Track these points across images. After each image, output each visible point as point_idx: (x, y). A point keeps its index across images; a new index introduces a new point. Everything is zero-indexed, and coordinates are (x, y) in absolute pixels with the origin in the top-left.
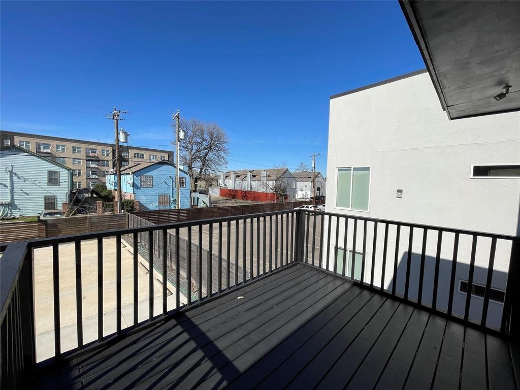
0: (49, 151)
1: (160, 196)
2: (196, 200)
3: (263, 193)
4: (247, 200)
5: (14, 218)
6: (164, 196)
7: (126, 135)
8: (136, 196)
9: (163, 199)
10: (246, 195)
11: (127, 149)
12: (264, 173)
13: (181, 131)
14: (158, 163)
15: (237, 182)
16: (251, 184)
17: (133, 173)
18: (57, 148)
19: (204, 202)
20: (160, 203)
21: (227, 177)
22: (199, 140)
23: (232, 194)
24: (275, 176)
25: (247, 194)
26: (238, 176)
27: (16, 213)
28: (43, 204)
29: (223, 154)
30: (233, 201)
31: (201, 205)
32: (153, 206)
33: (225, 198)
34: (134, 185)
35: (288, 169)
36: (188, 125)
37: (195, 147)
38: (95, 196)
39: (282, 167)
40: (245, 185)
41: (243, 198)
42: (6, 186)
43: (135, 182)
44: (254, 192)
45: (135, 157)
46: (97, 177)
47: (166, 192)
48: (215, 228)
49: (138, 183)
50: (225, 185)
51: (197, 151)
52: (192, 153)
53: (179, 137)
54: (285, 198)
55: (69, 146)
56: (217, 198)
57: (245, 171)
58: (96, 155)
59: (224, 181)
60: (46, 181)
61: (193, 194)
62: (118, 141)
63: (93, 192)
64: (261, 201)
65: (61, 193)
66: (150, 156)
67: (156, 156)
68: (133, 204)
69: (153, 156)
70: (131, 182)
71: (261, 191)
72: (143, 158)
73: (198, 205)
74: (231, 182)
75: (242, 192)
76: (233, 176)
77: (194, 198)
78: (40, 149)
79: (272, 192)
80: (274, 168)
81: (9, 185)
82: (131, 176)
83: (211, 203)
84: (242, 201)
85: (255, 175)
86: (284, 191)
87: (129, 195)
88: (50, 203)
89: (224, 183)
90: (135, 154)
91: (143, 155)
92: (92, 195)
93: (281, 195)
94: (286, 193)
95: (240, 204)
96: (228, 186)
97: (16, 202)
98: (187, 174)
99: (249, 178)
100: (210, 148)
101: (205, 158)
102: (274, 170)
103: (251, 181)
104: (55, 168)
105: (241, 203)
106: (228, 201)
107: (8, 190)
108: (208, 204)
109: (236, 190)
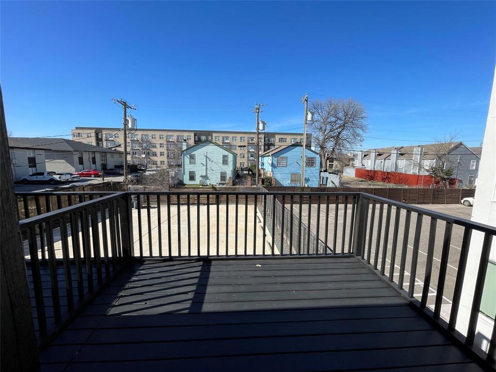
0: (228, 142)
1: (292, 174)
2: (325, 179)
3: (414, 176)
4: (389, 182)
5: (207, 185)
6: (295, 174)
7: (264, 124)
8: (273, 174)
9: (295, 177)
10: (387, 176)
11: (273, 135)
12: (417, 151)
13: (309, 113)
14: (291, 146)
15: (378, 162)
16: (396, 164)
17: (272, 155)
18: (233, 139)
19: (332, 182)
20: (291, 181)
21: (365, 156)
22: (333, 119)
23: (371, 175)
24: (433, 153)
25: (389, 176)
26: (380, 155)
27: (208, 182)
28: (220, 177)
29: (359, 131)
30: (370, 182)
31: (330, 185)
32: (286, 183)
33: (361, 179)
34: (273, 165)
35: (464, 143)
36: (323, 106)
37: (329, 127)
38: (250, 173)
39: (448, 140)
40: (388, 166)
41: (384, 180)
42: (204, 165)
43: (273, 162)
44: (401, 174)
45: (280, 141)
46: (253, 159)
47: (298, 171)
48: (341, 209)
49: (275, 163)
50: (363, 165)
51: (331, 131)
52: (326, 133)
53: (306, 120)
54: (450, 183)
55: (239, 136)
56: (351, 179)
57: (390, 149)
58: (253, 142)
59: (362, 161)
60: (221, 161)
61: (322, 174)
62: (258, 129)
63: (250, 170)
64: (409, 184)
65: (229, 170)
66: (292, 139)
67: (296, 139)
68: (271, 180)
69: (294, 139)
70: (270, 162)
71: (411, 172)
72: (286, 141)
73: (326, 185)
74: (370, 161)
75: (383, 173)
76: (373, 155)
77: (323, 178)
78: (224, 140)
79: (427, 174)
80: (433, 143)
81: (205, 164)
82: (270, 157)
83: (341, 183)
84: (382, 183)
85: (404, 152)
86: (449, 173)
87: (269, 173)
88: (223, 177)
89: (362, 163)
90: (280, 139)
91: (286, 139)
92: (249, 172)
93: (443, 179)
94: (452, 177)
95: (378, 187)
96: (365, 166)
97: (208, 176)
98: (317, 154)
99: (394, 157)
100: (343, 127)
101: (338, 137)
102: (433, 145)
103: (397, 160)
104: (226, 153)
105: (379, 185)
106: (363, 183)
107: (205, 168)
108: (337, 184)
109: (375, 171)
